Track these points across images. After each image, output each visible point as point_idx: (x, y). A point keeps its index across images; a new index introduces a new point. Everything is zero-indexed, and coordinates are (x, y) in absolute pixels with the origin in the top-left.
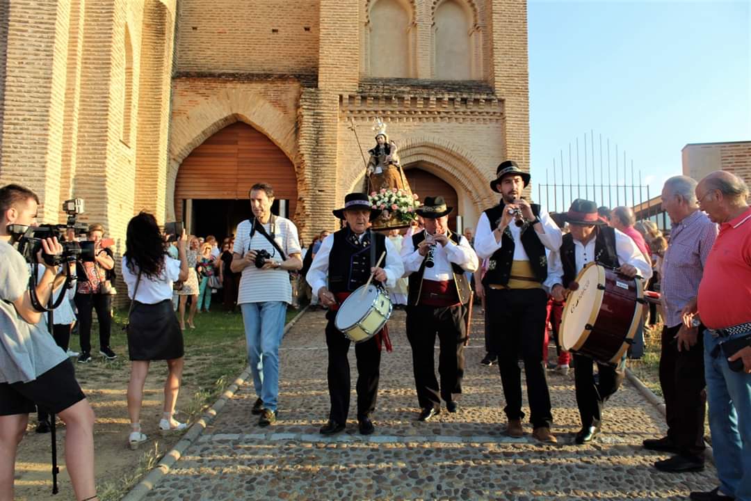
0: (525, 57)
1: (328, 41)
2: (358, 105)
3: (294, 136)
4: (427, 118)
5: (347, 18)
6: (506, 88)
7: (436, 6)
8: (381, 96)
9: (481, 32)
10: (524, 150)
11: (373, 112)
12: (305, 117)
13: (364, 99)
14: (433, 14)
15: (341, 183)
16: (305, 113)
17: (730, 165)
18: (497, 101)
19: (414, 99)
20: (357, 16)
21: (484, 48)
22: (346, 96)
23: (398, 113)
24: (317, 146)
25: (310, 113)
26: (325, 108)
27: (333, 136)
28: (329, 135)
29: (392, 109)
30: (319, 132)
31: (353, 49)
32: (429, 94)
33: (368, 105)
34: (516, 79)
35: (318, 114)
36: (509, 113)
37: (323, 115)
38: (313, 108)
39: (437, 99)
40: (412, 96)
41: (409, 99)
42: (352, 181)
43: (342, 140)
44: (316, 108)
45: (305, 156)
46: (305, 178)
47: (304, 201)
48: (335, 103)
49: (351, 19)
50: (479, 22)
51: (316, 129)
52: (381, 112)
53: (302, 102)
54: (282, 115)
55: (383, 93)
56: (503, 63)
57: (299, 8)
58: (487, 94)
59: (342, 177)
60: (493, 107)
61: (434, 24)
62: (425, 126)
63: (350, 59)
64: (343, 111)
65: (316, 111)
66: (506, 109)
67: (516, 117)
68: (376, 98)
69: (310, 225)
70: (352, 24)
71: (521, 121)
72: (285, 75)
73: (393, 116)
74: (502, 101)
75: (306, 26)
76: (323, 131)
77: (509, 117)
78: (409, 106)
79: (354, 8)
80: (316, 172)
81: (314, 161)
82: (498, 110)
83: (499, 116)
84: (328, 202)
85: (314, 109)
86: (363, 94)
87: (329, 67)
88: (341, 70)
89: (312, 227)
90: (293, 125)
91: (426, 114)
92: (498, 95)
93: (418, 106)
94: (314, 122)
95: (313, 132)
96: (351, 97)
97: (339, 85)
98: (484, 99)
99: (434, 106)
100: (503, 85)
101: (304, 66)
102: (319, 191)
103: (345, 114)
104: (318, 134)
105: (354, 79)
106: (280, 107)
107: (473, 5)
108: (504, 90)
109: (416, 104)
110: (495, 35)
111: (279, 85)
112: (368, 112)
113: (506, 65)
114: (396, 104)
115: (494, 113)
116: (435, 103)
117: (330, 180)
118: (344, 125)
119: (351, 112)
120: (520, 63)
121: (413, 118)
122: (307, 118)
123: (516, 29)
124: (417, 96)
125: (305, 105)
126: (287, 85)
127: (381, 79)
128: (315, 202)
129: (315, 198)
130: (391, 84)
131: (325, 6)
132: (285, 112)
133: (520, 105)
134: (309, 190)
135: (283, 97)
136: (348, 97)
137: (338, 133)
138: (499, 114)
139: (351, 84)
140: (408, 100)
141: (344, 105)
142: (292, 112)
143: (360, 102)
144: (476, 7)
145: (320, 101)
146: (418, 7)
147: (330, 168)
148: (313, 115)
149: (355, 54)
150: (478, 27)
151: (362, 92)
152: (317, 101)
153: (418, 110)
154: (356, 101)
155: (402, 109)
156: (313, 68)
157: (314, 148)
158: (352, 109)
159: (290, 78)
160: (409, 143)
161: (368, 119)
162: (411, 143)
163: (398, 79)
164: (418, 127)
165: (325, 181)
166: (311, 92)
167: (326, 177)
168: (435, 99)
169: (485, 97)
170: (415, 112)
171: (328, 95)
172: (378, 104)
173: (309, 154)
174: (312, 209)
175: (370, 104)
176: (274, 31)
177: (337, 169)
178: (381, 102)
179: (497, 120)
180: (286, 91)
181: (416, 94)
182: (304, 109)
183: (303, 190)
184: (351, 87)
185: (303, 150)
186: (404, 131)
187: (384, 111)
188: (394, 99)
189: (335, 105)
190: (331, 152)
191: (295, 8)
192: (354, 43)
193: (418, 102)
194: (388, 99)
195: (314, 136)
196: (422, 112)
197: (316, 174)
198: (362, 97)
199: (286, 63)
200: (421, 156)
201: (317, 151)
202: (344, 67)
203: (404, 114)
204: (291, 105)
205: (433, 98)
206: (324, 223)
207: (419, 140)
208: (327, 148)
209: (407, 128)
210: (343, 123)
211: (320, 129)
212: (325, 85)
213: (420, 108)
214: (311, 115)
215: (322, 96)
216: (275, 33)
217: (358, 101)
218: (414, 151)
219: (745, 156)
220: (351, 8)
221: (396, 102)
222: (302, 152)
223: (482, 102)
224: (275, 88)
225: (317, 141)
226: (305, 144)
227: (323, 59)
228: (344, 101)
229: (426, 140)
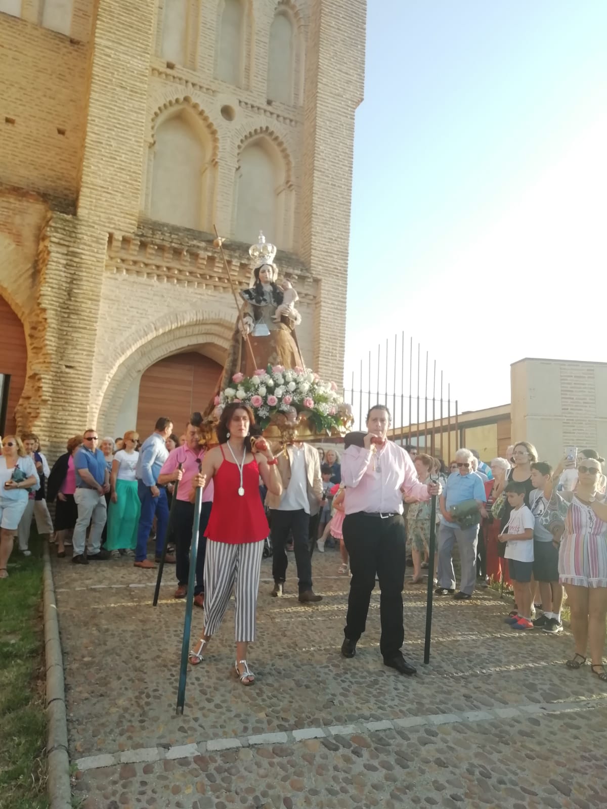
0: (347, 231)
1: (97, 152)
2: (133, 252)
3: (30, 280)
4: (224, 288)
5: (129, 127)
6: (323, 266)
7: (243, 146)
8: (168, 246)
9: (294, 191)
10: (339, 345)
11: (154, 267)
12: (52, 254)
13: (143, 245)
14: (238, 154)
15: (100, 359)
16: (53, 248)
17: (569, 386)
18: (311, 280)
19: (211, 259)
20: (143, 129)
21: (297, 213)
22: (118, 236)
23: (188, 274)
24: (70, 300)
25: (59, 250)
26: (86, 247)
27: (95, 289)
28: (88, 288)
29: (181, 268)
30: (73, 280)
31: (134, 172)
32: (231, 256)
33: (148, 256)
34: (336, 256)
35: (74, 254)
36: (325, 298)
37: (83, 257)
38: (67, 243)
39: (242, 264)
40: (210, 254)
41: (206, 257)
42: (116, 358)
43: (105, 299)
44: (72, 244)
45: (49, 312)
46: (46, 345)
47: (40, 379)
48: (101, 244)
49: (135, 131)
50: (293, 179)
51: (69, 275)
52: (165, 269)
53: (51, 231)
54: (13, 246)
55: (171, 242)
56: (322, 233)
57: (50, 98)
58: (302, 270)
59: (102, 351)
60: (306, 287)
61: (239, 167)
62: (222, 298)
63: (128, 185)
64: (111, 258)
65: (71, 249)
66: (322, 291)
67: (332, 304)
68: (161, 248)
69: (49, 416)
70: (135, 136)
71: (337, 309)
72: (22, 189)
73: (182, 277)
74: (317, 281)
75: (61, 127)
76: (81, 280)
77: (325, 302)
78: (204, 267)
79: (140, 116)
80: (65, 340)
81: (62, 322)
82: (310, 291)
83: (312, 300)
84: (80, 385)
85: (68, 246)
86: (143, 239)
87: (97, 190)
88: (114, 199)
89: (50, 420)
90: (30, 265)
91: (224, 282)
92: (314, 272)
93: (216, 270)
94: (67, 264)
95: (64, 279)
96: (126, 240)
97: (108, 218)
98: (297, 275)
99: (236, 274)
100: (320, 261)
101: (53, 184)
102: (67, 367)
103: (112, 262)
104: (71, 283)
105: (132, 215)
106: (9, 233)
107: (286, 156)
108: (320, 267)
109: (213, 266)
110: (315, 198)
111: (12, 200)
112: (146, 265)
113: (325, 238)
114: (186, 261)
115: (306, 295)
116: (238, 269)
117: (85, 353)
118: (110, 278)
119: (123, 261)
120: (341, 239)
121: (206, 285)
122: (56, 258)
123: (339, 195)
124: (216, 255)
125: (55, 237)
126: (25, 204)
127: (166, 225)
128: (59, 383)
129: (59, 377)
130: (180, 234)
131: (97, 100)
132: (19, 243)
133: (338, 289)
134: (51, 363)
135: (17, 220)
136: (121, 239)
137: (102, 286)
138: (311, 297)
139: (128, 221)
140: (204, 259)
141: (113, 249)
142: (29, 244)
143: (137, 248)
144: (291, 159)
145: (80, 236)
146: (221, 141)
147: (86, 336)
148: (67, 255)
149: (136, 181)
150: (291, 186)
151: (142, 236)
152: (74, 235)
153: (215, 275)
154: (132, 247)
155: (194, 269)
156: (66, 189)
157: (64, 303)
158: (125, 256)
159: (31, 195)
160: (200, 317)
161: (145, 275)
162: (201, 318)
163: (188, 230)
164: (212, 298)
165: (77, 354)
166: (66, 221)
167: (78, 347)
168: (239, 264)
169: (299, 272)
170: (211, 277)
171: (91, 229)
172: (163, 257)
173: (56, 310)
174: (53, 392)
175: (152, 254)
176: (8, 121)
177: (97, 337)
178: (166, 255)
179: (308, 304)
180: (22, 212)
181: (215, 252)
182: (52, 242)
183: (40, 363)
184: (126, 226)
185: (45, 303)
186: (194, 300)
187: (169, 269)
188: (185, 253)
189: (101, 246)
190: (90, 312)
191: (45, 96)
192: (136, 165)
193: (217, 265)
194: (177, 253)
195: (64, 284)
196: (220, 278)
197: (64, 342)
198: (141, 242)
199: (23, 172)
200: (211, 336)
201: (68, 308)
202: (120, 195)
203: (197, 277)
204: (28, 234)
205: (236, 262)
206: (69, 415)
207: (213, 316)
208: (83, 305)
209: (199, 296)
210: (108, 274)
211: (75, 277)
212: (89, 214)
213: (218, 272)
214: (63, 254)
215: (82, 229)
216: (10, 125)
217: (134, 247)
218: (204, 328)
219: (584, 377)
220: (135, 115)
221: (188, 258)
222: (43, 306)
223: (293, 278)
224: (5, 205)
225: (70, 293)
226: (49, 295)
227: (88, 176)
228: (115, 243)
229: (222, 316)
